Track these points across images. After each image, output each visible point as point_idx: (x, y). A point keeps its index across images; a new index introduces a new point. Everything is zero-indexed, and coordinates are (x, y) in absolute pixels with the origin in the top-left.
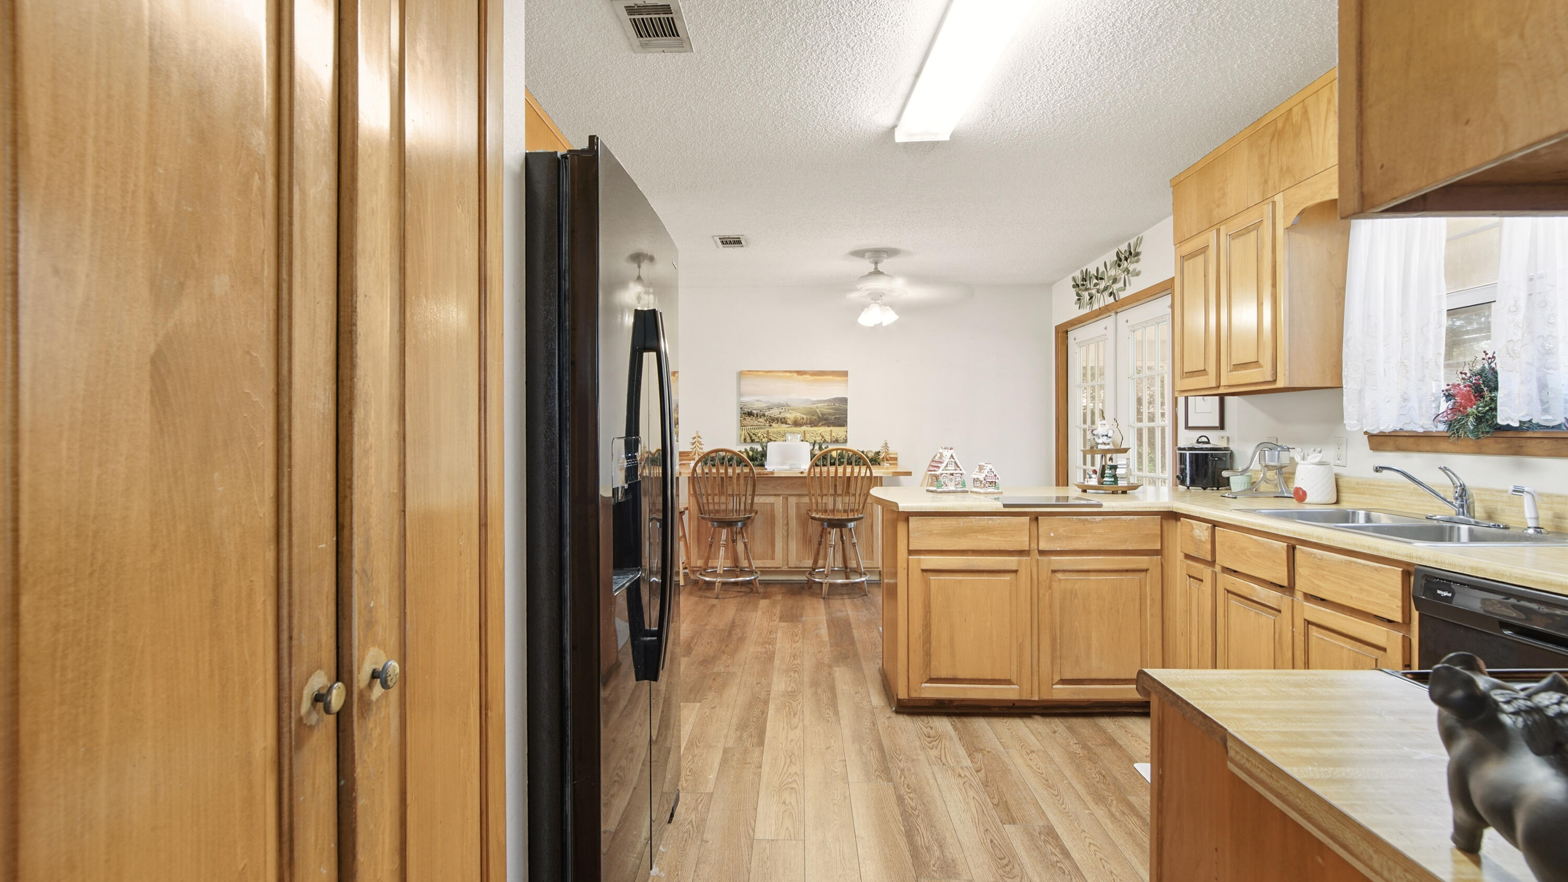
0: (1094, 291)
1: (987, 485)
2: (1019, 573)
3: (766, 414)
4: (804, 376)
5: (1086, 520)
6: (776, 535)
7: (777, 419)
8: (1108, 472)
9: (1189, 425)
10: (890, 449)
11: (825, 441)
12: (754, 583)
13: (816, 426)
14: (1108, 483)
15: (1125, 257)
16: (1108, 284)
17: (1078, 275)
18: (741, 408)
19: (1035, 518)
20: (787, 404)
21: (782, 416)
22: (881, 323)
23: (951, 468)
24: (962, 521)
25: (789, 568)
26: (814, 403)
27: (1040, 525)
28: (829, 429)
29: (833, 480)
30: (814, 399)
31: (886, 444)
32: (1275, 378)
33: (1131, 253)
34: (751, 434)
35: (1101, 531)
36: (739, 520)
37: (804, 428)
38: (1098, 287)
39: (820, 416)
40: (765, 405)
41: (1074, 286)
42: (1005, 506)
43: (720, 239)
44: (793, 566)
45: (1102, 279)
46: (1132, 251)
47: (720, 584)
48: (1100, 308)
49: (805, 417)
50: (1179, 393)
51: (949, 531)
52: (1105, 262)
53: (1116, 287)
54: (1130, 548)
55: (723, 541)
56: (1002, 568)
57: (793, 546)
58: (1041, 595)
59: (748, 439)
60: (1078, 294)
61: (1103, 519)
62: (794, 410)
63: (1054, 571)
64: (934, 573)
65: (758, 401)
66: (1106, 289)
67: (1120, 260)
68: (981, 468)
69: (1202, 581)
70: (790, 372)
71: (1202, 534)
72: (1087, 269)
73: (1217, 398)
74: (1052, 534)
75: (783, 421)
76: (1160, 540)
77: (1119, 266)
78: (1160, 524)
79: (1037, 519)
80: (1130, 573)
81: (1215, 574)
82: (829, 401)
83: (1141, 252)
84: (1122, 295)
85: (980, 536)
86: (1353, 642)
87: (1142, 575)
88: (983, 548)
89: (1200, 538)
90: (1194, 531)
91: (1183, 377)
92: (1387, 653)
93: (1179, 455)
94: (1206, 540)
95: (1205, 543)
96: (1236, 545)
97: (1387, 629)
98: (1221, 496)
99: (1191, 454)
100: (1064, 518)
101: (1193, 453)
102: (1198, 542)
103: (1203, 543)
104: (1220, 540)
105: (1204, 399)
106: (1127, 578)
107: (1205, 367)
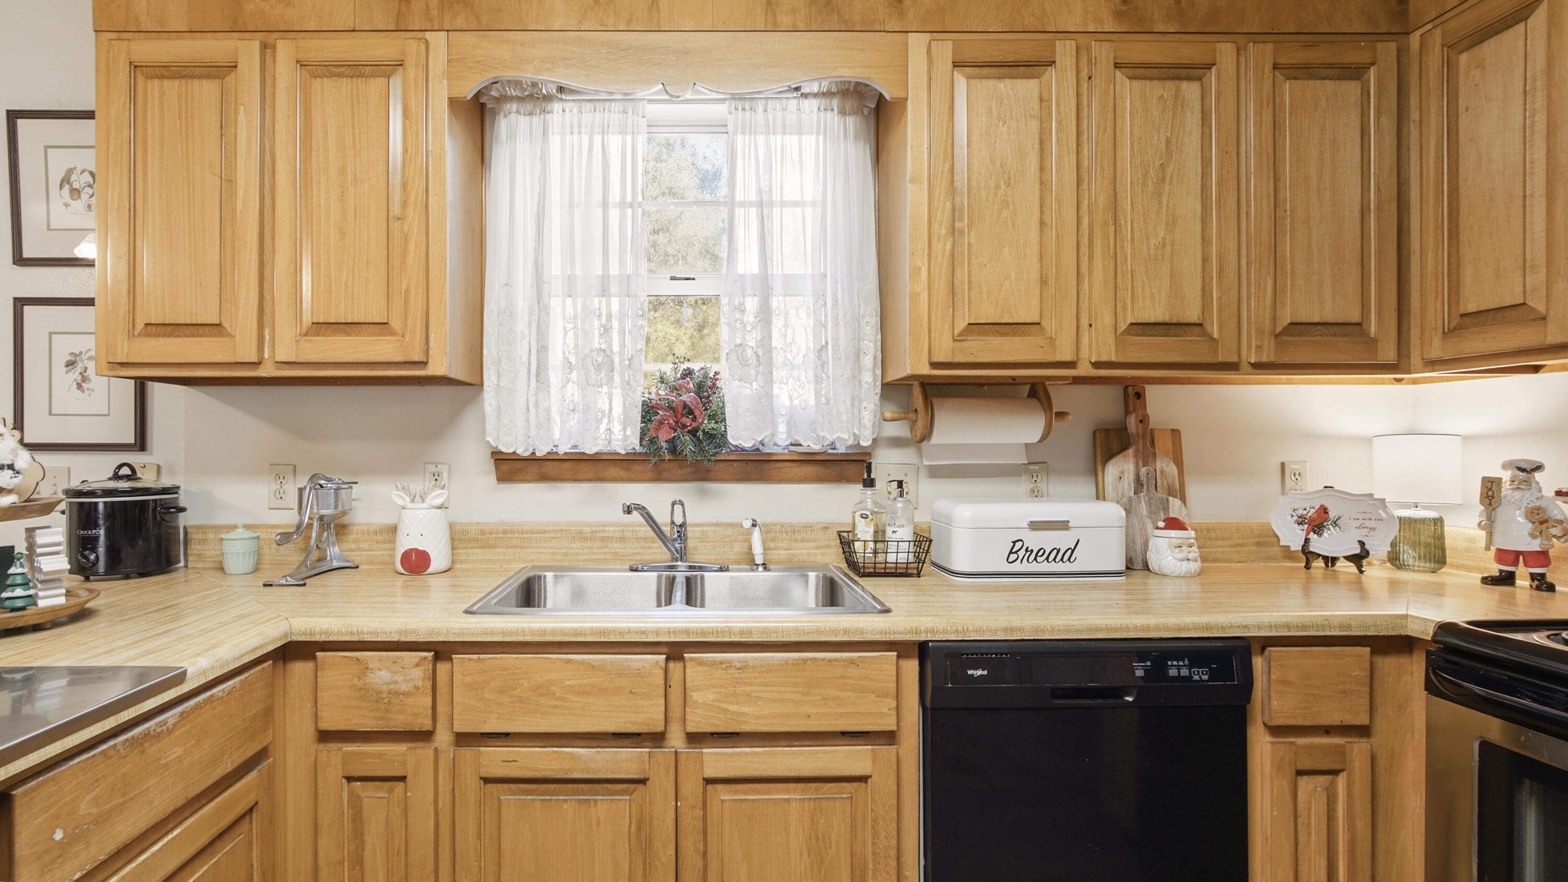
5: (147, 735)
8: (18, 570)
14: (18, 603)
32: (426, 358)
35: (178, 752)
50: (111, 369)
61: (182, 713)
69: (403, 779)
71: (399, 678)
74: (59, 835)
78: (272, 679)
81: (440, 756)
86: (801, 786)
87: (246, 826)
89: (392, 686)
90: (371, 675)
91: (136, 333)
92: (871, 782)
93: (75, 509)
94: (417, 688)
95: (407, 694)
96: (521, 681)
97: (870, 747)
98: (265, 585)
99: (105, 503)
100: (94, 756)
101: (113, 502)
102: (385, 696)
103: (401, 697)
104: (468, 679)
105: (83, 384)
106: (225, 853)
107: (222, 319)
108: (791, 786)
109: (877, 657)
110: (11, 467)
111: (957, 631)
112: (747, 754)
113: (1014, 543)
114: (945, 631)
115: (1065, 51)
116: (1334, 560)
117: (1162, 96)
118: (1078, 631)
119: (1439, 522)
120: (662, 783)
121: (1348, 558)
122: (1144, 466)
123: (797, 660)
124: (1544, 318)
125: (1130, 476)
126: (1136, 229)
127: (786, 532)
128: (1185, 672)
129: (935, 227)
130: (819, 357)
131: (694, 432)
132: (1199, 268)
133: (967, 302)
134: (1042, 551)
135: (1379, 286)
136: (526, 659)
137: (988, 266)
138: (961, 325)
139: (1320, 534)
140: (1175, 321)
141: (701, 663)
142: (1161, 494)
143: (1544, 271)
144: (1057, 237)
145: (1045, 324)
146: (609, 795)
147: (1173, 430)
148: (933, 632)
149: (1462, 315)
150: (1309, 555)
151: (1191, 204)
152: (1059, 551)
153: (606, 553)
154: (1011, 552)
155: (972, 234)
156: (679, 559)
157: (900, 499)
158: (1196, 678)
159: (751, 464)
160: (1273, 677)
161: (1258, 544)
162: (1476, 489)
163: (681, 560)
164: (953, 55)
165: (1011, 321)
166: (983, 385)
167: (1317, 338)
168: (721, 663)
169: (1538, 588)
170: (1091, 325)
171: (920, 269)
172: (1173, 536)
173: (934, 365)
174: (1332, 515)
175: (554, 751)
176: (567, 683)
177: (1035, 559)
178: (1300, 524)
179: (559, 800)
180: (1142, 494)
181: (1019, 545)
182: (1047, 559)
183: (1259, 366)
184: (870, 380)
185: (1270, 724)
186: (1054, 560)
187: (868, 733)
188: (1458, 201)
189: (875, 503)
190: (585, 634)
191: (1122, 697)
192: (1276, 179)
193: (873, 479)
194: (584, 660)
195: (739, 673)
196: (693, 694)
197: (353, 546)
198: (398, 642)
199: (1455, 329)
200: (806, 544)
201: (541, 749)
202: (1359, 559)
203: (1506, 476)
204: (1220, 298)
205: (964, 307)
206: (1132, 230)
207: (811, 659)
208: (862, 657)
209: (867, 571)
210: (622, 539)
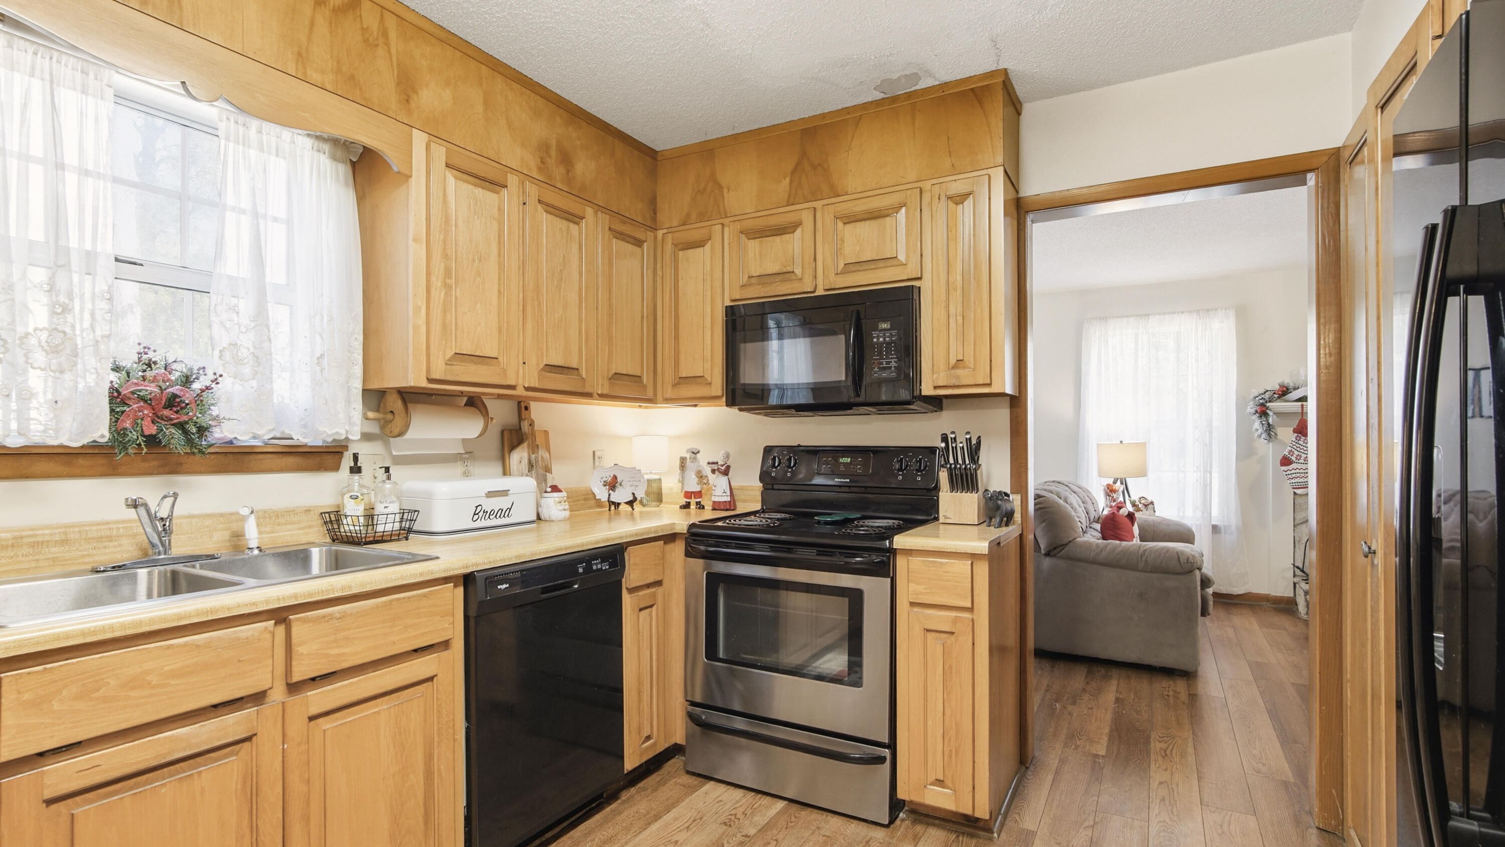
92: (437, 680)
97: (436, 654)
108: (379, 701)
109: (441, 589)
111: (490, 562)
112: (346, 686)
113: (477, 507)
114: (483, 564)
115: (512, 180)
116: (619, 504)
117: (561, 229)
118: (552, 551)
119: (660, 480)
120: (269, 734)
121: (627, 503)
122: (533, 454)
123: (385, 602)
124: (710, 384)
125: (525, 461)
126: (548, 307)
127: (270, 517)
128: (599, 566)
129: (434, 279)
130: (318, 364)
131: (181, 426)
132: (577, 335)
133: (454, 338)
134: (493, 511)
135: (647, 357)
136: (114, 655)
137: (468, 314)
138: (450, 353)
139: (614, 490)
140: (566, 366)
141: (305, 621)
142: (541, 471)
143: (710, 363)
144: (508, 302)
145: (501, 359)
146: (213, 763)
147: (545, 431)
148: (477, 565)
149: (680, 378)
150: (611, 503)
151: (573, 298)
152: (502, 510)
153: (38, 560)
154: (475, 514)
155: (458, 290)
156: (163, 552)
157: (388, 481)
158: (604, 568)
159: (231, 456)
160: (631, 562)
161: (585, 499)
162: (677, 463)
163: (165, 554)
164: (446, 158)
165: (481, 355)
166: (432, 395)
167: (625, 382)
168: (324, 617)
169: (699, 508)
170: (524, 363)
171: (420, 307)
172: (556, 496)
173: (430, 381)
174: (619, 480)
175: (149, 741)
176: (166, 669)
177: (489, 517)
178: (605, 486)
179: (155, 787)
180: (533, 472)
181: (479, 508)
182: (496, 516)
183: (603, 396)
184: (357, 385)
185: (630, 587)
186: (500, 517)
187: (433, 645)
188: (678, 322)
189: (361, 486)
190: (189, 617)
191: (571, 586)
192: (610, 292)
193: (360, 467)
194: (186, 642)
195: (339, 622)
196: (299, 648)
199: (676, 384)
200: (289, 527)
201: (131, 744)
202: (631, 503)
203: (688, 456)
204: (586, 355)
205: (451, 341)
206: (547, 306)
207: (395, 600)
208: (431, 591)
209: (368, 540)
210: (65, 542)
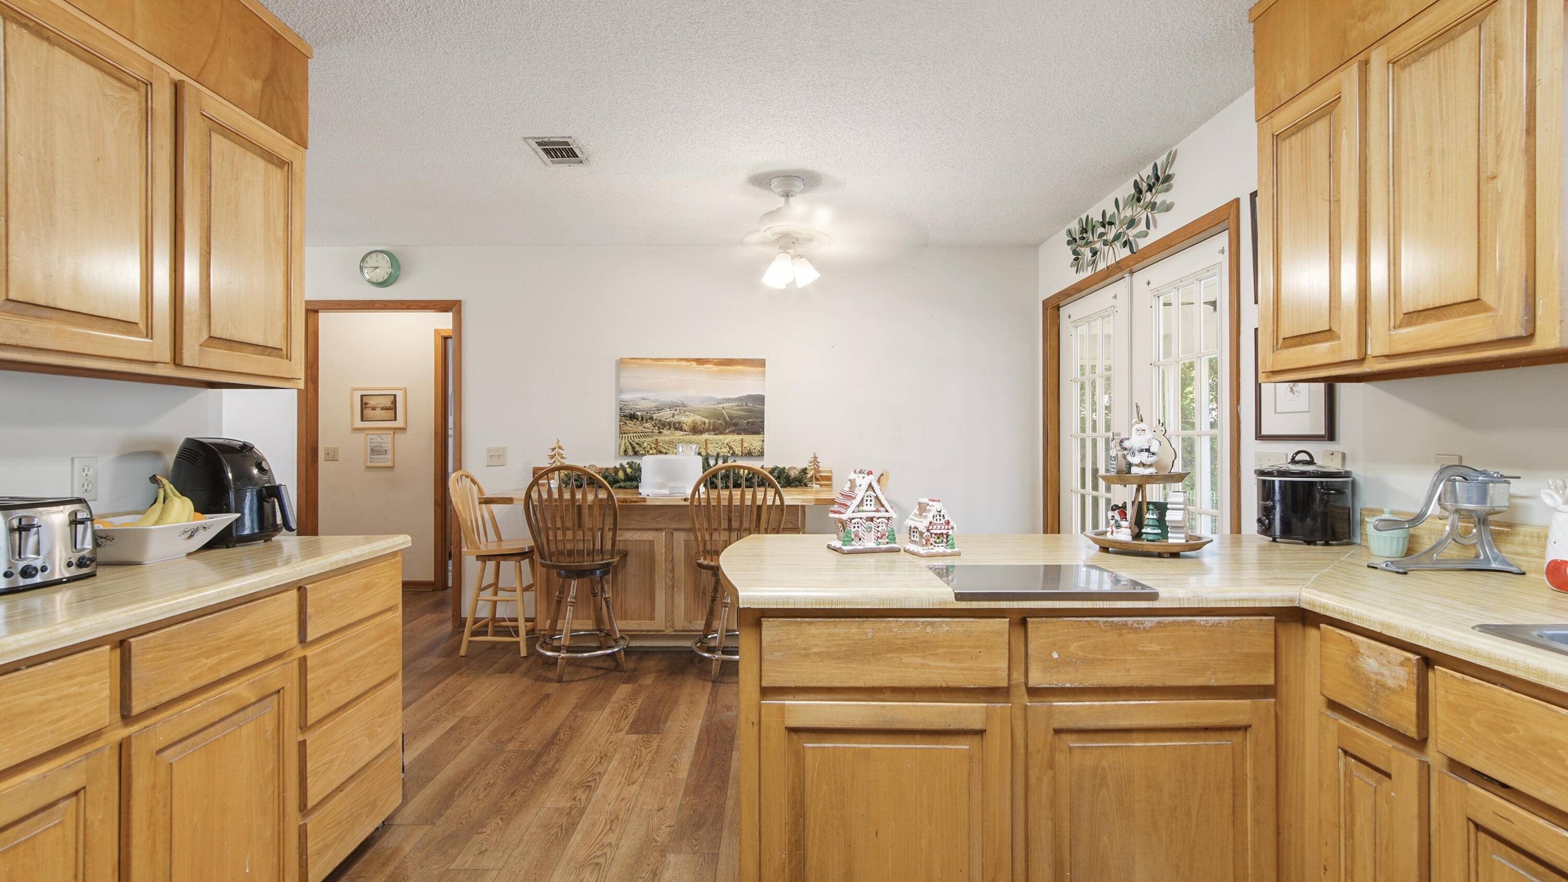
0: (1098, 245)
1: (932, 540)
2: (988, 736)
3: (655, 416)
4: (706, 366)
5: (1125, 625)
6: (657, 585)
7: (669, 424)
8: (1151, 516)
9: (1263, 433)
10: (820, 465)
11: (733, 454)
12: (618, 656)
13: (721, 433)
14: (1151, 537)
15: (1149, 184)
16: (1121, 230)
17: (1075, 226)
18: (621, 409)
19: (1021, 620)
20: (683, 404)
21: (676, 419)
22: (794, 282)
23: (869, 508)
24: (870, 627)
25: (675, 631)
26: (720, 402)
27: (1030, 635)
28: (739, 437)
29: (727, 509)
30: (720, 397)
31: (815, 458)
32: (1530, 331)
33: (1157, 178)
34: (633, 443)
35: (1156, 647)
36: (597, 568)
37: (706, 436)
38: (1105, 238)
39: (727, 418)
40: (653, 405)
41: (1069, 243)
42: (959, 597)
43: (539, 144)
44: (681, 628)
45: (1111, 223)
46: (1159, 174)
47: (565, 661)
48: (1108, 267)
49: (707, 421)
50: (1267, 377)
51: (843, 649)
52: (1116, 199)
53: (1132, 233)
54: (1213, 683)
55: (571, 598)
56: (954, 726)
57: (680, 601)
58: (1032, 781)
59: (630, 452)
60: (1075, 252)
61: (1159, 622)
62: (691, 411)
63: (1058, 731)
64: (814, 736)
65: (643, 399)
66: (1117, 238)
67: (1140, 191)
68: (922, 508)
69: (1389, 776)
70: (687, 360)
71: (1386, 672)
72: (1088, 216)
73: (1321, 386)
74: (1055, 655)
75: (678, 427)
76: (1272, 665)
77: (1139, 200)
78: (1273, 632)
79: (1024, 622)
80: (1212, 734)
81: (1425, 768)
82: (740, 399)
83: (1174, 174)
84: (1142, 243)
85: (907, 659)
87: (1237, 737)
88: (914, 684)
89: (1379, 677)
90: (1361, 659)
91: (1279, 347)
93: (1261, 483)
94: (1402, 688)
95: (1393, 691)
96: (1516, 726)
98: (1369, 567)
99: (1280, 481)
100: (1080, 621)
101: (1285, 481)
102: (1373, 684)
103: (1387, 691)
104: (1451, 698)
105: (1294, 388)
106: (1207, 745)
107: (1332, 325)
110: (1148, 450)
197: (1520, 550)
198: (1380, 634)
